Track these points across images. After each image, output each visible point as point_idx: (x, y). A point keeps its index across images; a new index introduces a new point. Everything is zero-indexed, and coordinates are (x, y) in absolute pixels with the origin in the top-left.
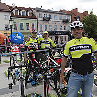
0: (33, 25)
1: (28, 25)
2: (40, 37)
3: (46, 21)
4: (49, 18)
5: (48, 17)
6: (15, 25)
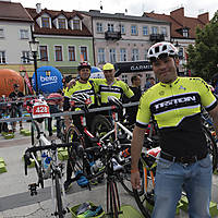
0: (84, 50)
1: (72, 50)
3: (113, 39)
4: (119, 34)
5: (116, 30)
6: (44, 50)
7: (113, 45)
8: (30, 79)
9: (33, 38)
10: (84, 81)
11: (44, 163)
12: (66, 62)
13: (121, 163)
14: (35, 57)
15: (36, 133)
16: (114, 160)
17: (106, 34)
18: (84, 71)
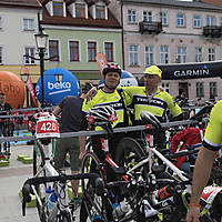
0: (109, 46)
1: (92, 46)
2: (130, 85)
3: (150, 32)
4: (160, 25)
5: (155, 19)
6: (54, 45)
7: (149, 41)
8: (34, 85)
9: (41, 30)
10: (110, 89)
11: (48, 200)
12: (84, 64)
13: (156, 207)
14: (42, 55)
15: (39, 159)
16: (146, 202)
17: (141, 25)
18: (111, 75)
